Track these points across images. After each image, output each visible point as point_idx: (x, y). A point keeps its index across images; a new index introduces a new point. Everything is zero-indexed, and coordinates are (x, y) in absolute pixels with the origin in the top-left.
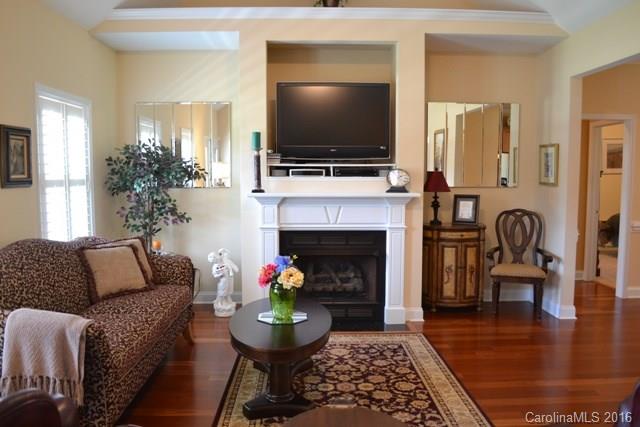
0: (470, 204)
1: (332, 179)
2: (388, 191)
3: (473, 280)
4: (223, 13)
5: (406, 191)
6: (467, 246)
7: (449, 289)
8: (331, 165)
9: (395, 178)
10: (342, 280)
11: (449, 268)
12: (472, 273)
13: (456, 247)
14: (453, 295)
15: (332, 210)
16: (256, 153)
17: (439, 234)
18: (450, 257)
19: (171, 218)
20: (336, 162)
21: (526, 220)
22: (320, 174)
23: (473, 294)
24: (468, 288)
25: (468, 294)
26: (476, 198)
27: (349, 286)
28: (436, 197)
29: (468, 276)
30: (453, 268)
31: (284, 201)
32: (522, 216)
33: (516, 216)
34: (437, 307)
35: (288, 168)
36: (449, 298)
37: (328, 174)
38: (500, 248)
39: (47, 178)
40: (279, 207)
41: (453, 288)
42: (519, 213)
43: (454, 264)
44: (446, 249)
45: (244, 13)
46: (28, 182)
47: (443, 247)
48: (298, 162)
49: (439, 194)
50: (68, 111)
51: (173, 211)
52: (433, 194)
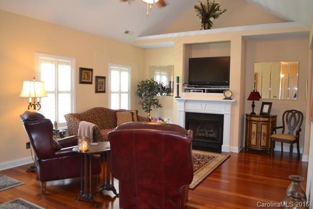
0: (268, 106)
1: (206, 94)
2: (224, 99)
3: (265, 139)
4: (169, 35)
5: (231, 99)
6: (262, 124)
7: (253, 142)
8: (206, 89)
9: (228, 94)
10: (209, 133)
11: (254, 133)
12: (264, 136)
13: (257, 124)
14: (255, 144)
15: (204, 105)
16: (177, 84)
17: (250, 118)
18: (254, 128)
19: (156, 106)
20: (207, 87)
21: (297, 115)
22: (201, 91)
23: (265, 145)
24: (262, 142)
25: (262, 145)
26: (270, 104)
27: (211, 135)
28: (253, 103)
29: (262, 137)
30: (256, 133)
31: (186, 101)
32: (295, 113)
33: (292, 113)
34: (249, 149)
35: (190, 89)
36: (254, 145)
37: (204, 92)
38: (283, 127)
39: (112, 91)
40: (185, 104)
41: (255, 141)
42: (294, 112)
43: (256, 131)
44: (253, 125)
45: (175, 35)
46: (104, 92)
47: (252, 123)
48: (196, 87)
49: (255, 101)
50: (121, 71)
51: (156, 103)
52: (252, 101)
